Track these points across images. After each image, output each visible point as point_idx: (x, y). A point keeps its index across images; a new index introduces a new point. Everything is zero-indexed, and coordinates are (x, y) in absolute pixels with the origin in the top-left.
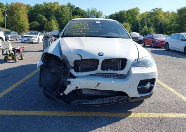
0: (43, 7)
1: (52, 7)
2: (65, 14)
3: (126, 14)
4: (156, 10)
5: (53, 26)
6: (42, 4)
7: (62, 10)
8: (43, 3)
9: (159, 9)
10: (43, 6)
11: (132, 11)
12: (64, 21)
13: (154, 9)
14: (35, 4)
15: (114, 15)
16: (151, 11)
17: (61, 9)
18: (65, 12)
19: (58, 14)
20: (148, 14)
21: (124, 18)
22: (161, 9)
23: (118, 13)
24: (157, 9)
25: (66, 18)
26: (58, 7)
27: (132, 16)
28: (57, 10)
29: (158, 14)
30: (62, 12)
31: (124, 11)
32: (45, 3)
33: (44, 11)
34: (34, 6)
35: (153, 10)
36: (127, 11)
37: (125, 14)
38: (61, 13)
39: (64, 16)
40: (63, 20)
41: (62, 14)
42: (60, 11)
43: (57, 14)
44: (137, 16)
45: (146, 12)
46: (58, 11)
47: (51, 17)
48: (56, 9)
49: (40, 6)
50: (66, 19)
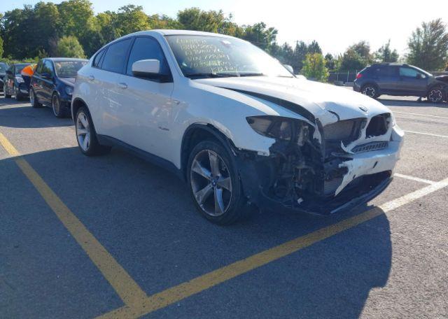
3: (57, 12)
4: (131, 9)
9: (136, 7)
11: (75, 7)
13: (125, 7)
15: (24, 12)
16: (121, 12)
20: (113, 19)
21: (54, 22)
22: (139, 8)
23: (33, 7)
24: (132, 6)
27: (77, 19)
29: (136, 20)
31: (49, 4)
35: (123, 8)
36: (59, 6)
37: (54, 12)
44: (88, 21)
45: (106, 12)
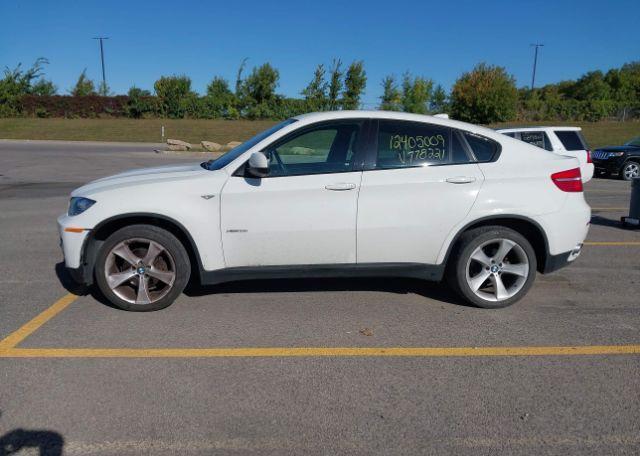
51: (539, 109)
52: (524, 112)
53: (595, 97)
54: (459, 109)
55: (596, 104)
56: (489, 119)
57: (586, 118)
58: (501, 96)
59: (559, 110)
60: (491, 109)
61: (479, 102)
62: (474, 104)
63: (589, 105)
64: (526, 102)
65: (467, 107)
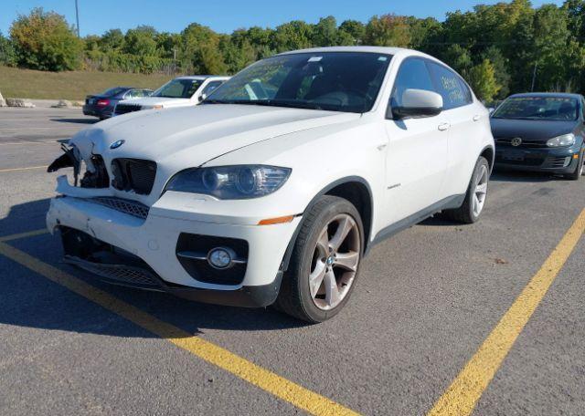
0: (470, 21)
1: (501, 18)
2: (548, 37)
5: (483, 83)
6: (472, 11)
7: (536, 25)
8: (475, 8)
10: (473, 19)
12: (537, 63)
14: (447, 14)
17: (532, 21)
18: (549, 30)
19: (518, 40)
25: (547, 52)
26: (522, 15)
28: (519, 27)
30: (534, 33)
32: (481, 6)
33: (471, 35)
34: (444, 21)
38: (532, 36)
39: (541, 46)
40: (535, 59)
41: (533, 40)
42: (528, 30)
43: (515, 41)
46: (521, 29)
47: (487, 52)
48: (514, 22)
49: (462, 17)
50: (544, 56)
51: (101, 60)
52: (89, 62)
53: (145, 53)
54: (24, 54)
55: (148, 59)
56: (59, 67)
57: (141, 71)
58: (67, 44)
59: (119, 62)
60: (60, 57)
61: (45, 49)
62: (40, 50)
63: (142, 60)
64: (90, 52)
65: (32, 53)
